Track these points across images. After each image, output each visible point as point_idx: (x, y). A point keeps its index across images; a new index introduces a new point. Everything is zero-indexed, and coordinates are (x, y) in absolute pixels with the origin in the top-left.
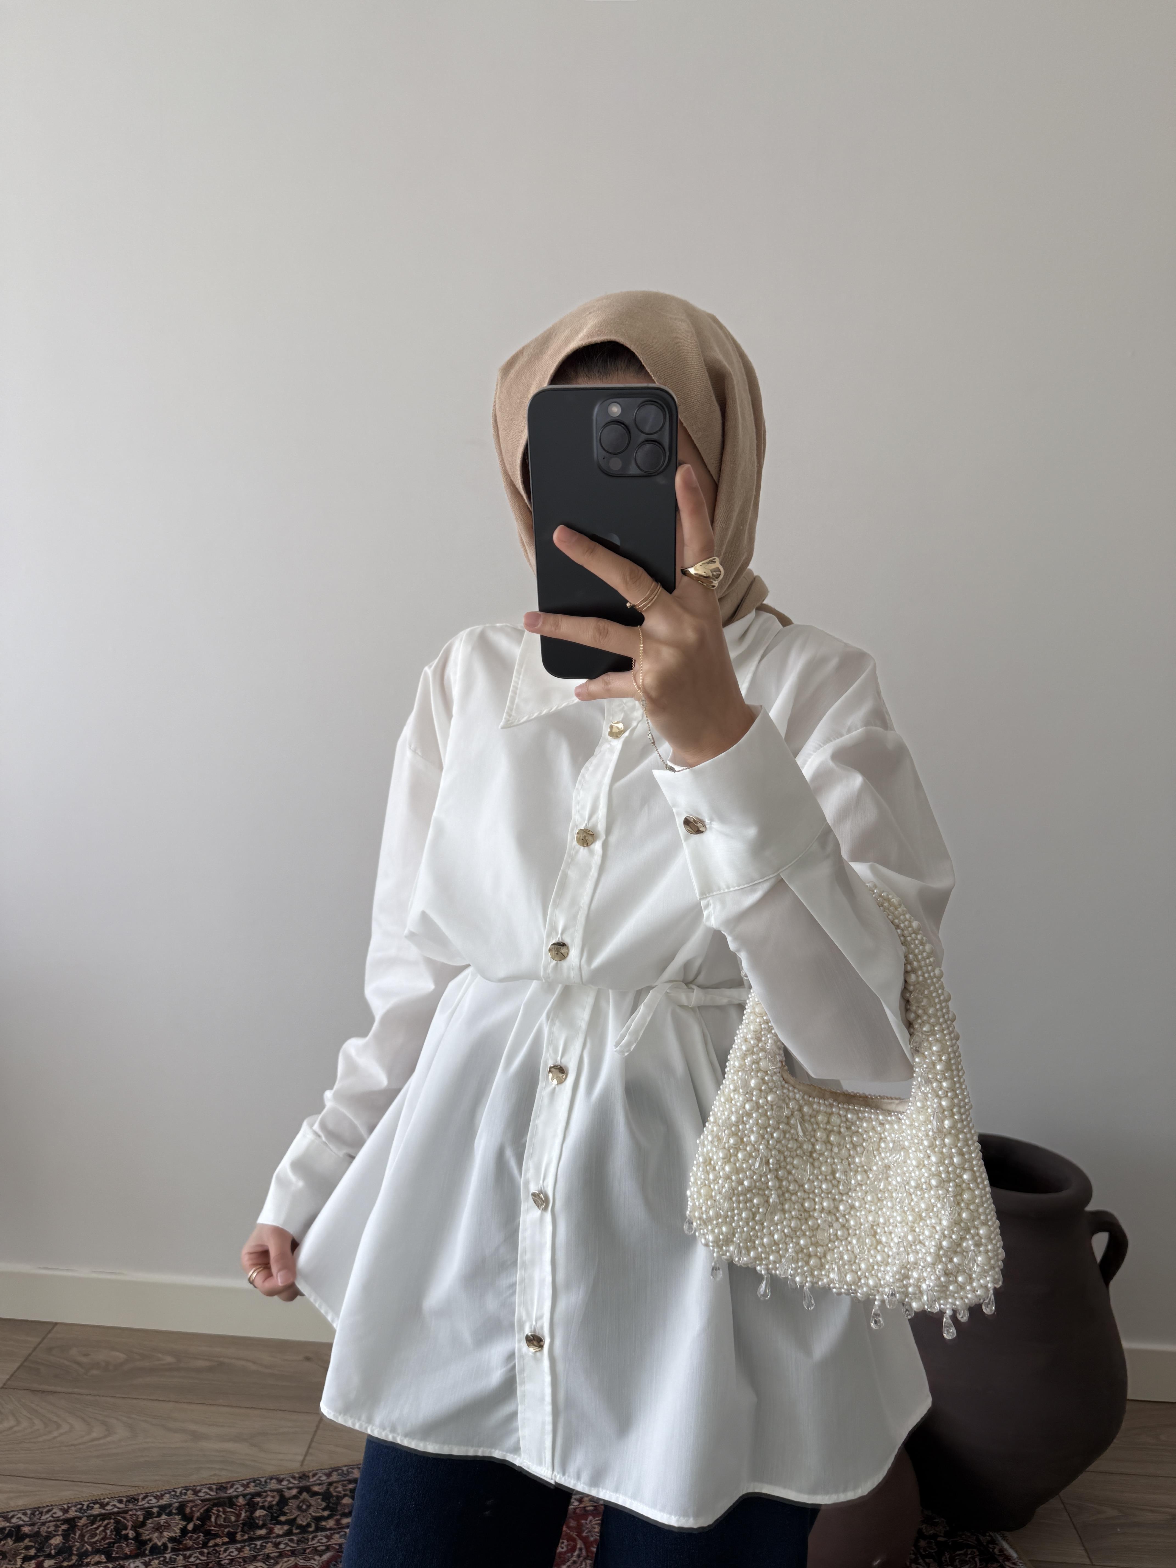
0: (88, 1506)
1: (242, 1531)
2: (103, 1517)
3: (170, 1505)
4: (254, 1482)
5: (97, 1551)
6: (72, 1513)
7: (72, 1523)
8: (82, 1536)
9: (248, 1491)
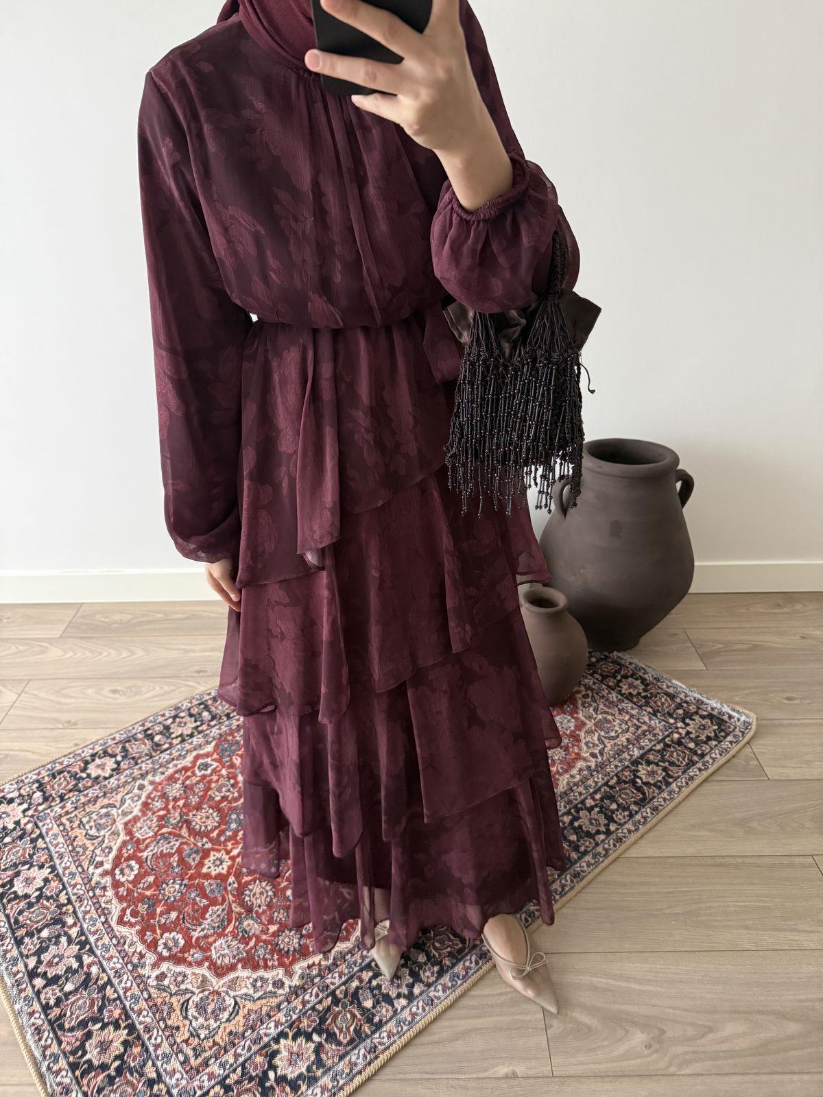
4: (141, 723)
7: (39, 782)
8: (53, 787)
9: (141, 729)
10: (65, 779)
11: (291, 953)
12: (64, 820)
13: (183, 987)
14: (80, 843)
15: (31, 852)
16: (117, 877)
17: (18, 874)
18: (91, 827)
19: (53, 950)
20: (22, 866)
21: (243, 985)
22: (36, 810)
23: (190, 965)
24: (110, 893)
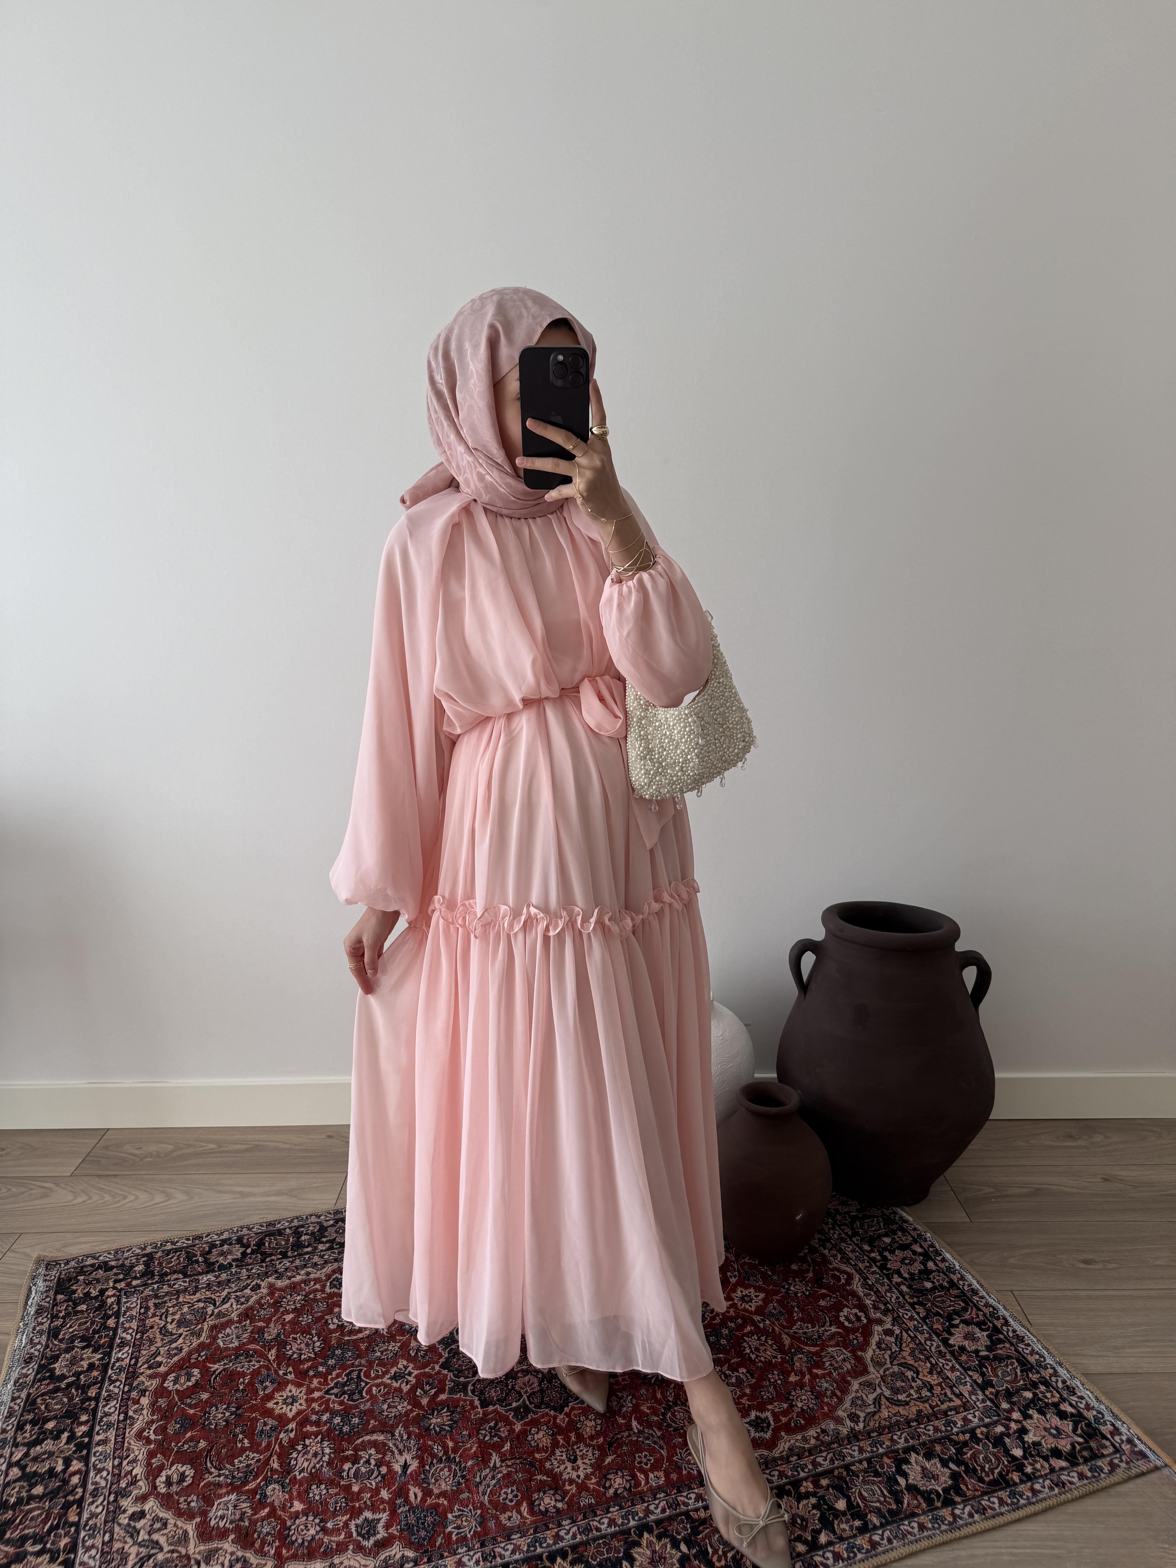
0: (161, 1244)
1: (292, 1250)
2: (176, 1251)
3: (230, 1239)
4: (297, 1218)
5: (175, 1272)
6: (149, 1250)
7: (150, 1257)
8: (160, 1264)
9: (293, 1224)
10: (178, 1259)
11: (296, 1545)
12: (151, 1304)
13: (155, 1537)
14: (151, 1336)
15: (97, 1328)
16: (165, 1385)
17: (67, 1350)
18: (173, 1321)
19: (48, 1445)
20: (80, 1342)
21: (219, 1562)
22: (129, 1285)
23: (179, 1514)
24: (145, 1401)
